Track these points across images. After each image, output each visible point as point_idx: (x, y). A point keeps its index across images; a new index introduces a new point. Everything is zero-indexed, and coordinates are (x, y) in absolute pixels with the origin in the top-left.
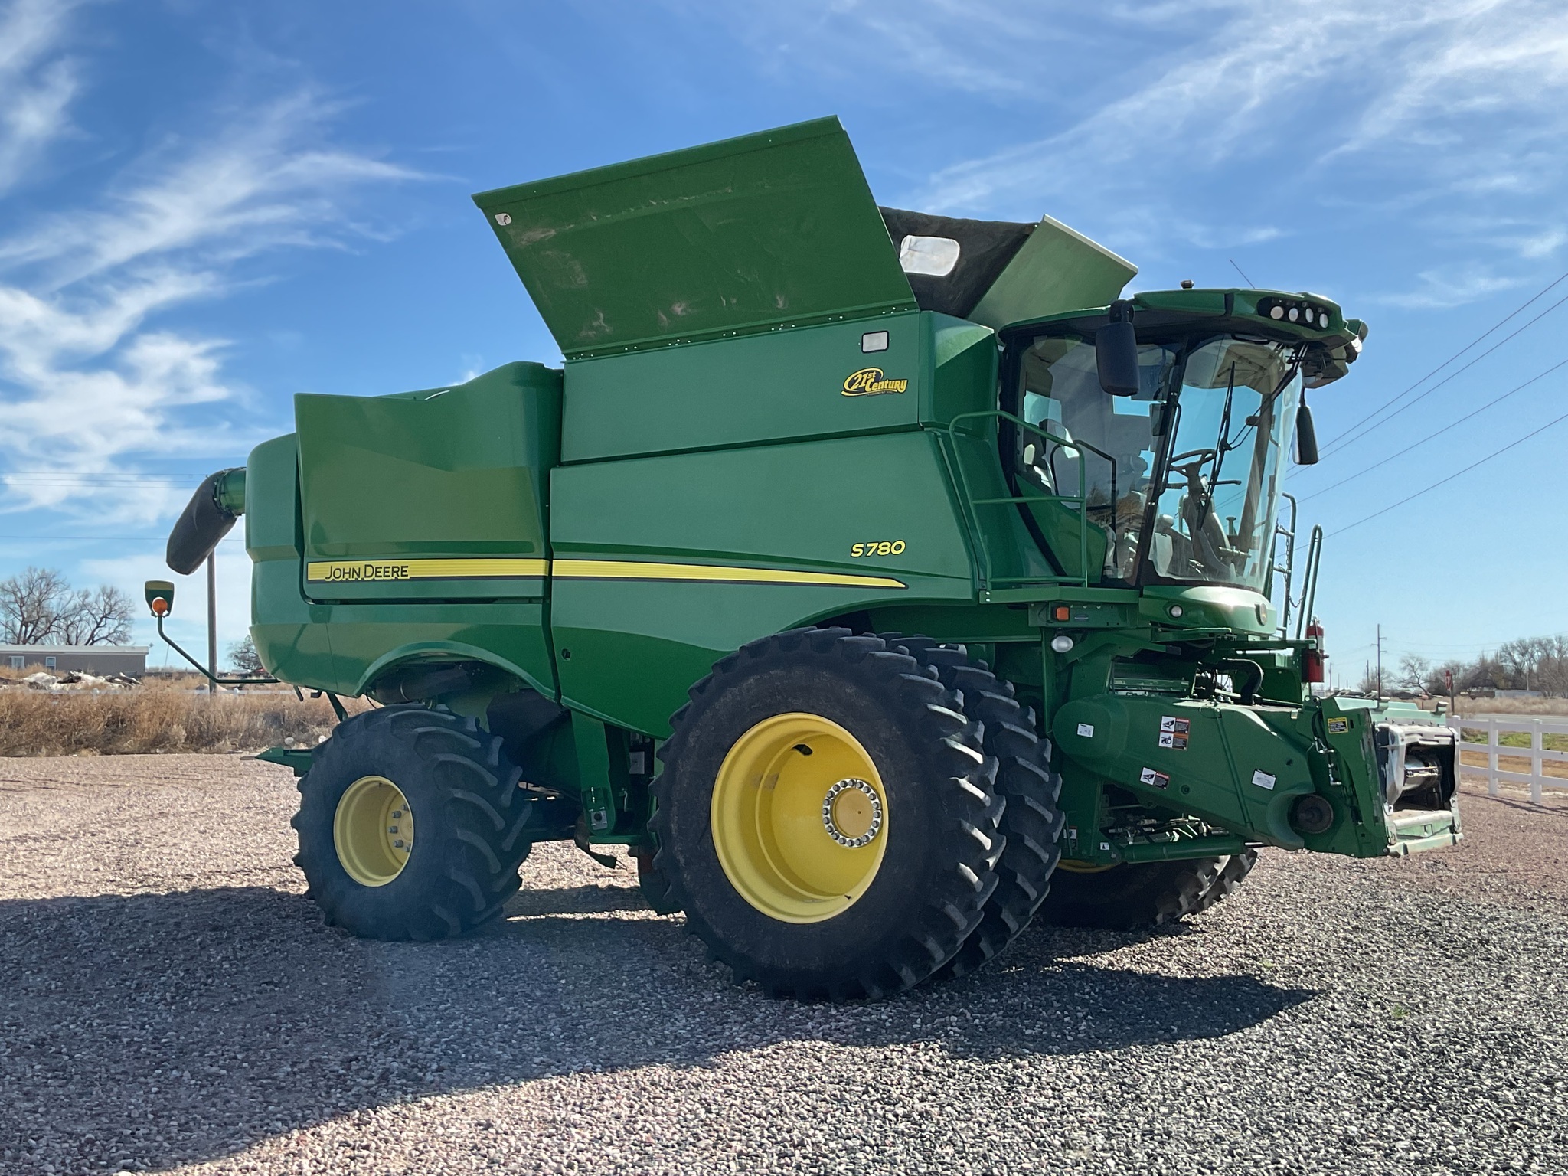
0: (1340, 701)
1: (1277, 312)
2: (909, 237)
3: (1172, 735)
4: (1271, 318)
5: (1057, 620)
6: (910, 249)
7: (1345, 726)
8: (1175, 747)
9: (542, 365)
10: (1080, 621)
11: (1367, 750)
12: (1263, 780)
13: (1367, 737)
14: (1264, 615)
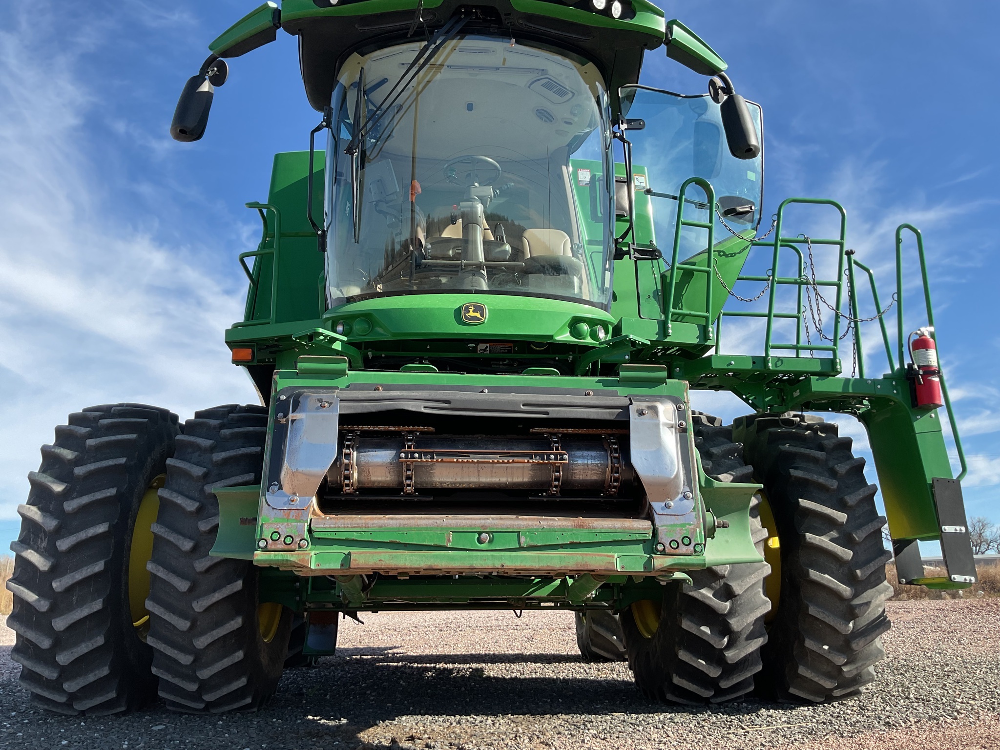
14: (472, 314)
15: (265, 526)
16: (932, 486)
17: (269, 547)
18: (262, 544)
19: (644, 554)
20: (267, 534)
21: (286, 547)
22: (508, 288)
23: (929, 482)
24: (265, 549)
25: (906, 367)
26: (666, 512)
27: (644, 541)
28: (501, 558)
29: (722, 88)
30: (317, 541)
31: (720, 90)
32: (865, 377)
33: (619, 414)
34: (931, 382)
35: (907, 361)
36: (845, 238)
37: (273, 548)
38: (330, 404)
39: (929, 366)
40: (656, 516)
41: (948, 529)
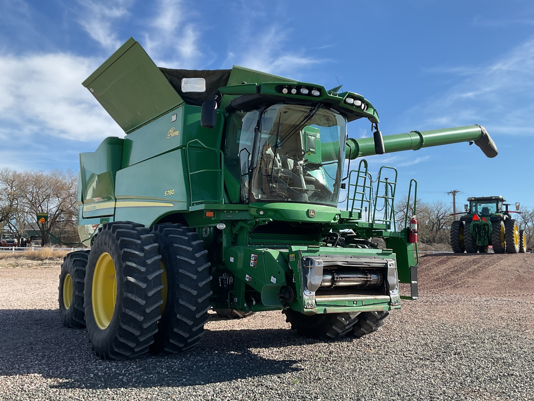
0: (293, 247)
1: (285, 91)
2: (184, 79)
3: (253, 261)
4: (283, 93)
5: (206, 217)
6: (185, 83)
7: (294, 258)
8: (254, 266)
9: (118, 137)
10: (230, 217)
11: (299, 268)
12: (273, 280)
13: (300, 262)
14: (312, 214)
15: (306, 301)
16: (410, 268)
17: (307, 307)
18: (305, 307)
19: (387, 306)
20: (306, 304)
21: (311, 307)
22: (318, 202)
23: (410, 267)
24: (306, 308)
25: (407, 228)
26: (393, 293)
27: (387, 302)
28: (359, 309)
29: (375, 127)
30: (317, 305)
31: (374, 127)
32: (396, 231)
33: (385, 265)
34: (415, 235)
35: (407, 226)
36: (397, 182)
37: (308, 308)
38: (321, 263)
39: (415, 230)
40: (391, 295)
41: (413, 282)
